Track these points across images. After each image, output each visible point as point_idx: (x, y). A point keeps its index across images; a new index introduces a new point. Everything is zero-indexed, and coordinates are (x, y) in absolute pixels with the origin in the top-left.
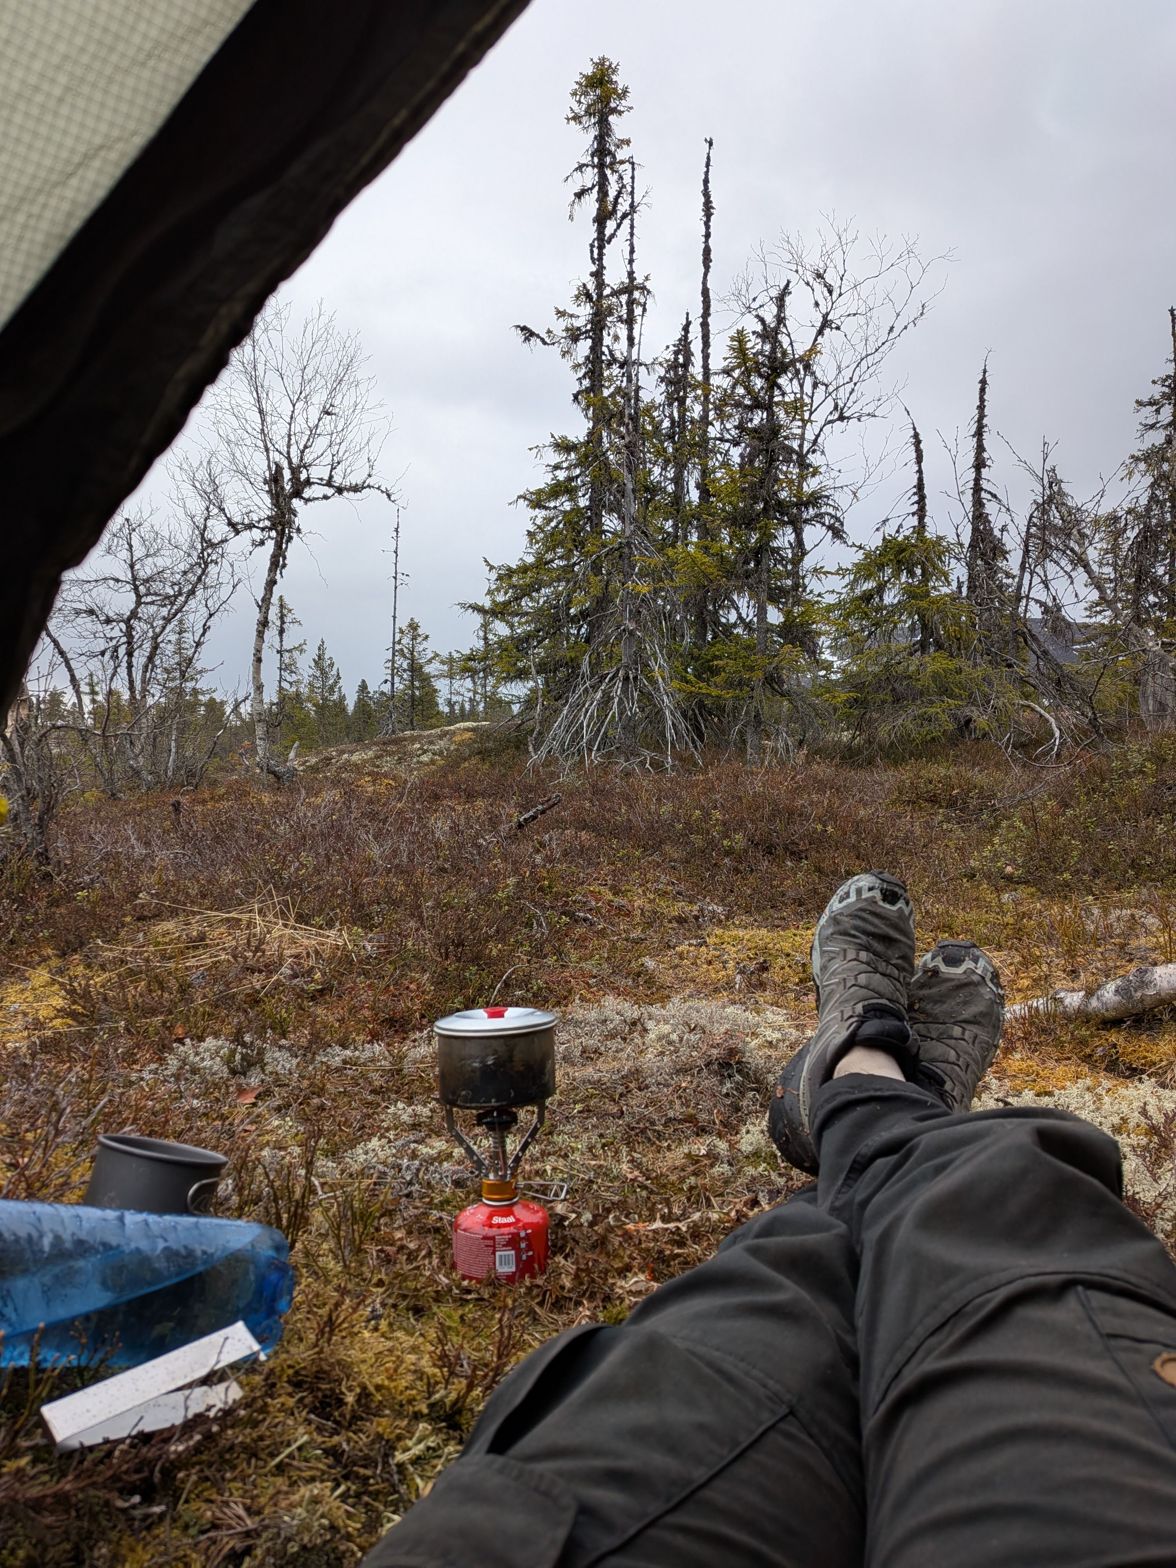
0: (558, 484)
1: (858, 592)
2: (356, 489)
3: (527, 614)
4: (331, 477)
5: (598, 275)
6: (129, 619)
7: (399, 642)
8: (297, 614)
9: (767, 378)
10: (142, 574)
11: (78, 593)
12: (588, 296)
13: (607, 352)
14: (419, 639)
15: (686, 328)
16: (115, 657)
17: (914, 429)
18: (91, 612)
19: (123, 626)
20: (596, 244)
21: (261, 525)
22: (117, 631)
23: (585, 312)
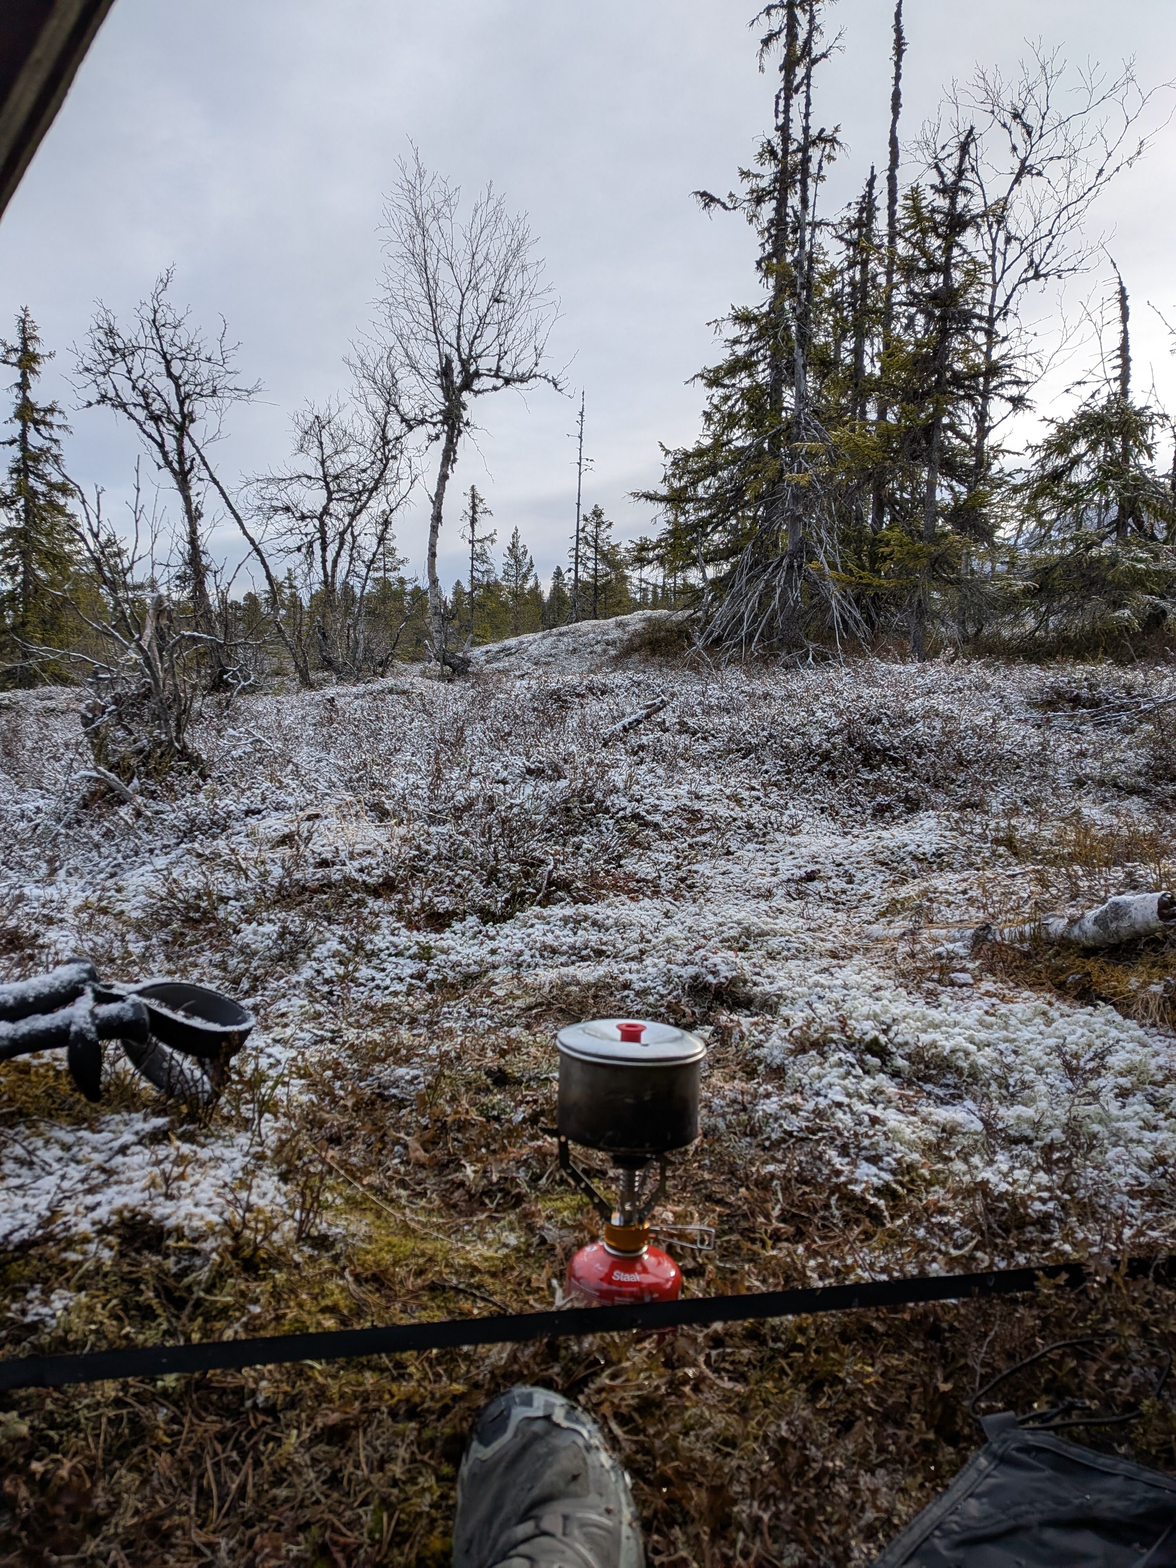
0: (738, 360)
1: (1049, 467)
2: (522, 379)
3: (702, 499)
4: (499, 368)
5: (784, 129)
6: (322, 515)
7: (583, 530)
8: (488, 504)
9: (945, 238)
10: (332, 471)
11: (275, 491)
12: (773, 153)
13: (791, 213)
14: (603, 527)
15: (870, 184)
16: (310, 553)
17: (1120, 283)
18: (287, 509)
19: (317, 522)
20: (782, 95)
21: (434, 420)
22: (311, 527)
23: (770, 169)
